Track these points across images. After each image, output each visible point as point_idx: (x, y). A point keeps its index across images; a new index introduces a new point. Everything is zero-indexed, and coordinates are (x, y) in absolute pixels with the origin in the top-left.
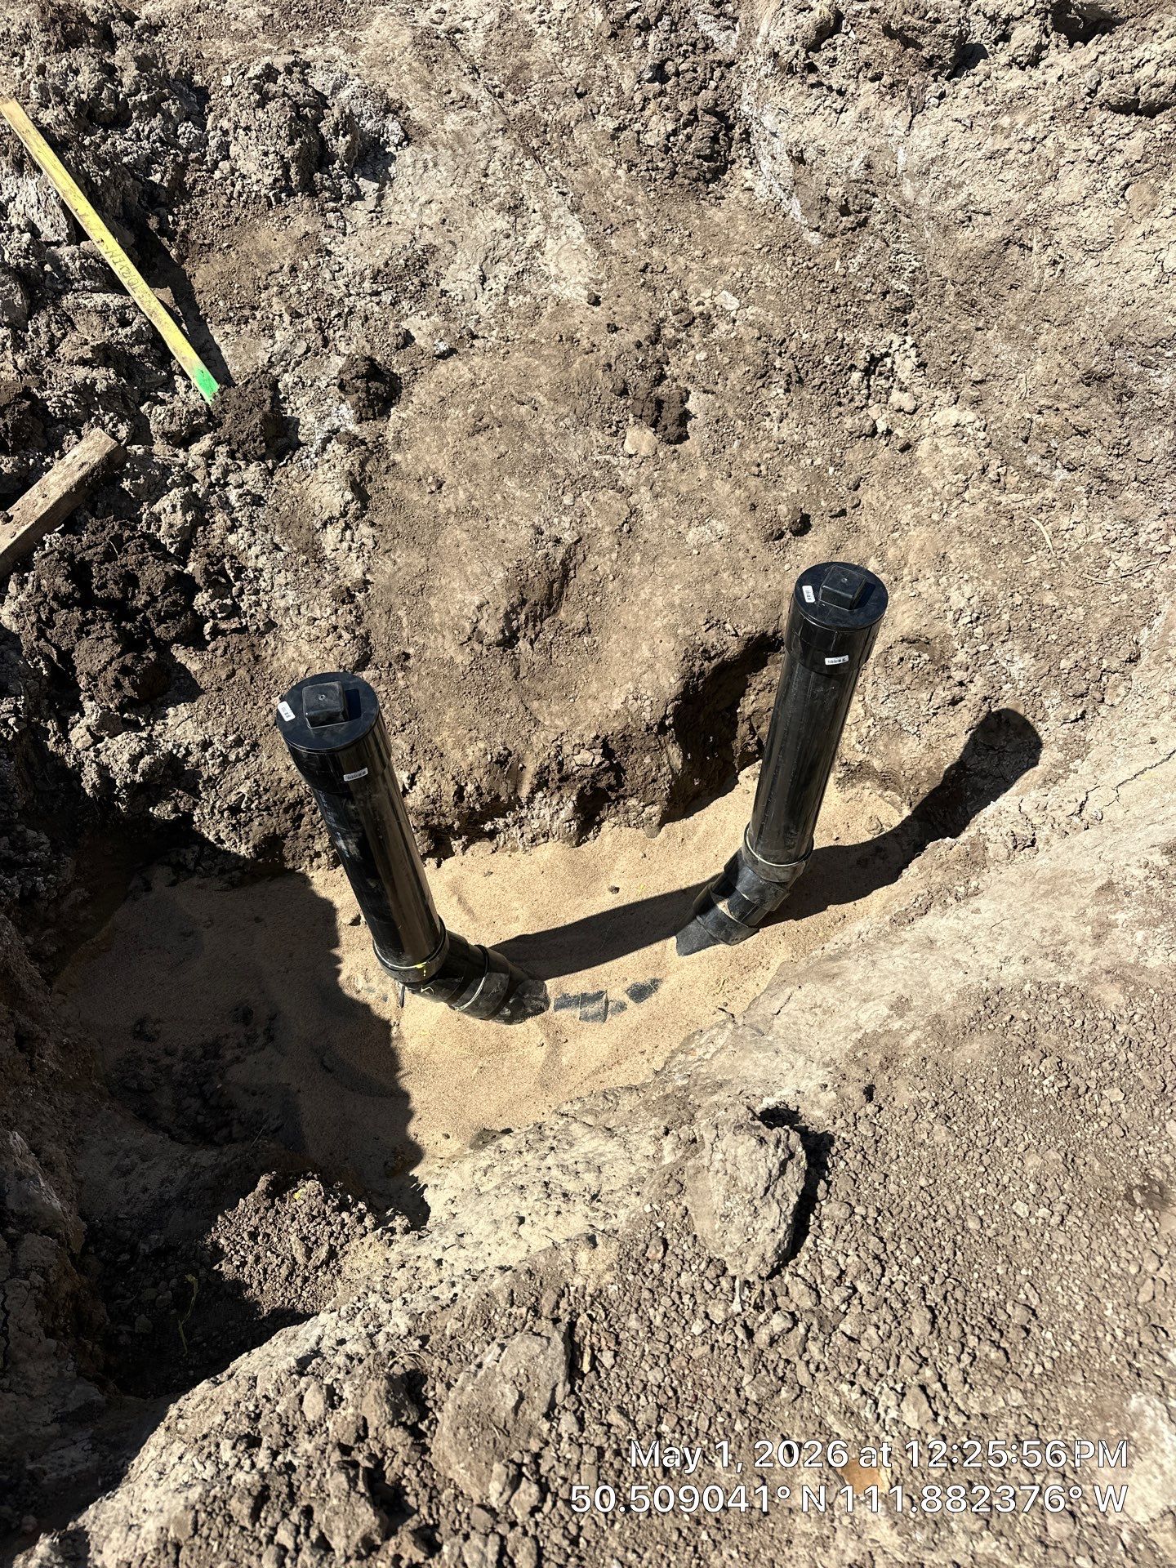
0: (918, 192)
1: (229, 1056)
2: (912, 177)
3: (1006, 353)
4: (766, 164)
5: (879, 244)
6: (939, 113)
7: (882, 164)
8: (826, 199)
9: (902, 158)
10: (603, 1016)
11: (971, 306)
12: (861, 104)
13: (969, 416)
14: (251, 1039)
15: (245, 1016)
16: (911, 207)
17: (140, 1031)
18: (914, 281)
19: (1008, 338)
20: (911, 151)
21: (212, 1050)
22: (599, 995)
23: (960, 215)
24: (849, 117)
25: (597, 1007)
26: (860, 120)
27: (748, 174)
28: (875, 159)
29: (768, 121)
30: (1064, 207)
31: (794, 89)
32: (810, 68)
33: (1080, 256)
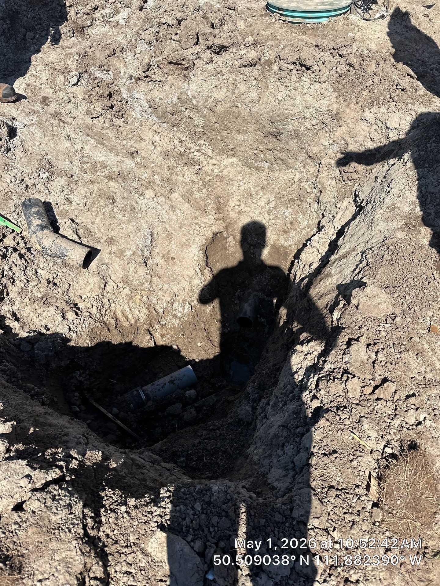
2: (195, 98)
3: (239, 137)
6: (196, 79)
7: (184, 97)
8: (166, 112)
9: (190, 94)
12: (170, 83)
13: (235, 159)
18: (202, 127)
24: (167, 87)
26: (171, 86)
28: (180, 96)
29: (137, 96)
30: (243, 94)
31: (143, 84)
32: (147, 77)
33: (253, 105)
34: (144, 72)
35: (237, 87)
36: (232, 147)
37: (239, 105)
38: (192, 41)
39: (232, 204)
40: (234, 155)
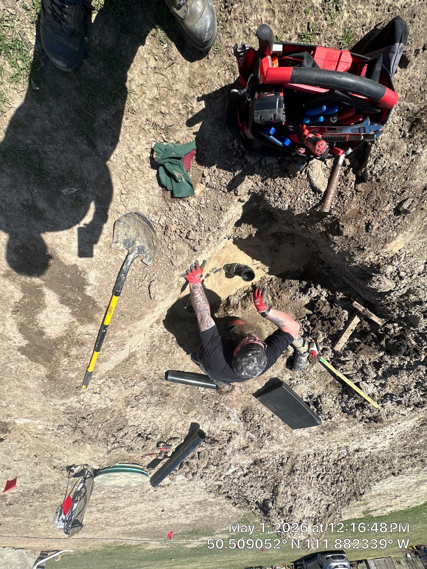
0: (205, 418)
1: (276, 244)
4: (235, 415)
5: (210, 407)
7: (213, 421)
9: (209, 422)
10: (213, 269)
11: (191, 401)
12: (219, 430)
14: (274, 247)
15: (276, 251)
16: (205, 415)
17: (293, 244)
18: (203, 402)
19: (184, 397)
20: (208, 424)
21: (280, 244)
22: (214, 273)
23: (197, 416)
24: (221, 427)
25: (214, 270)
29: (236, 423)
30: (180, 421)
31: (233, 430)
33: (175, 414)
34: (231, 437)
35: (183, 425)
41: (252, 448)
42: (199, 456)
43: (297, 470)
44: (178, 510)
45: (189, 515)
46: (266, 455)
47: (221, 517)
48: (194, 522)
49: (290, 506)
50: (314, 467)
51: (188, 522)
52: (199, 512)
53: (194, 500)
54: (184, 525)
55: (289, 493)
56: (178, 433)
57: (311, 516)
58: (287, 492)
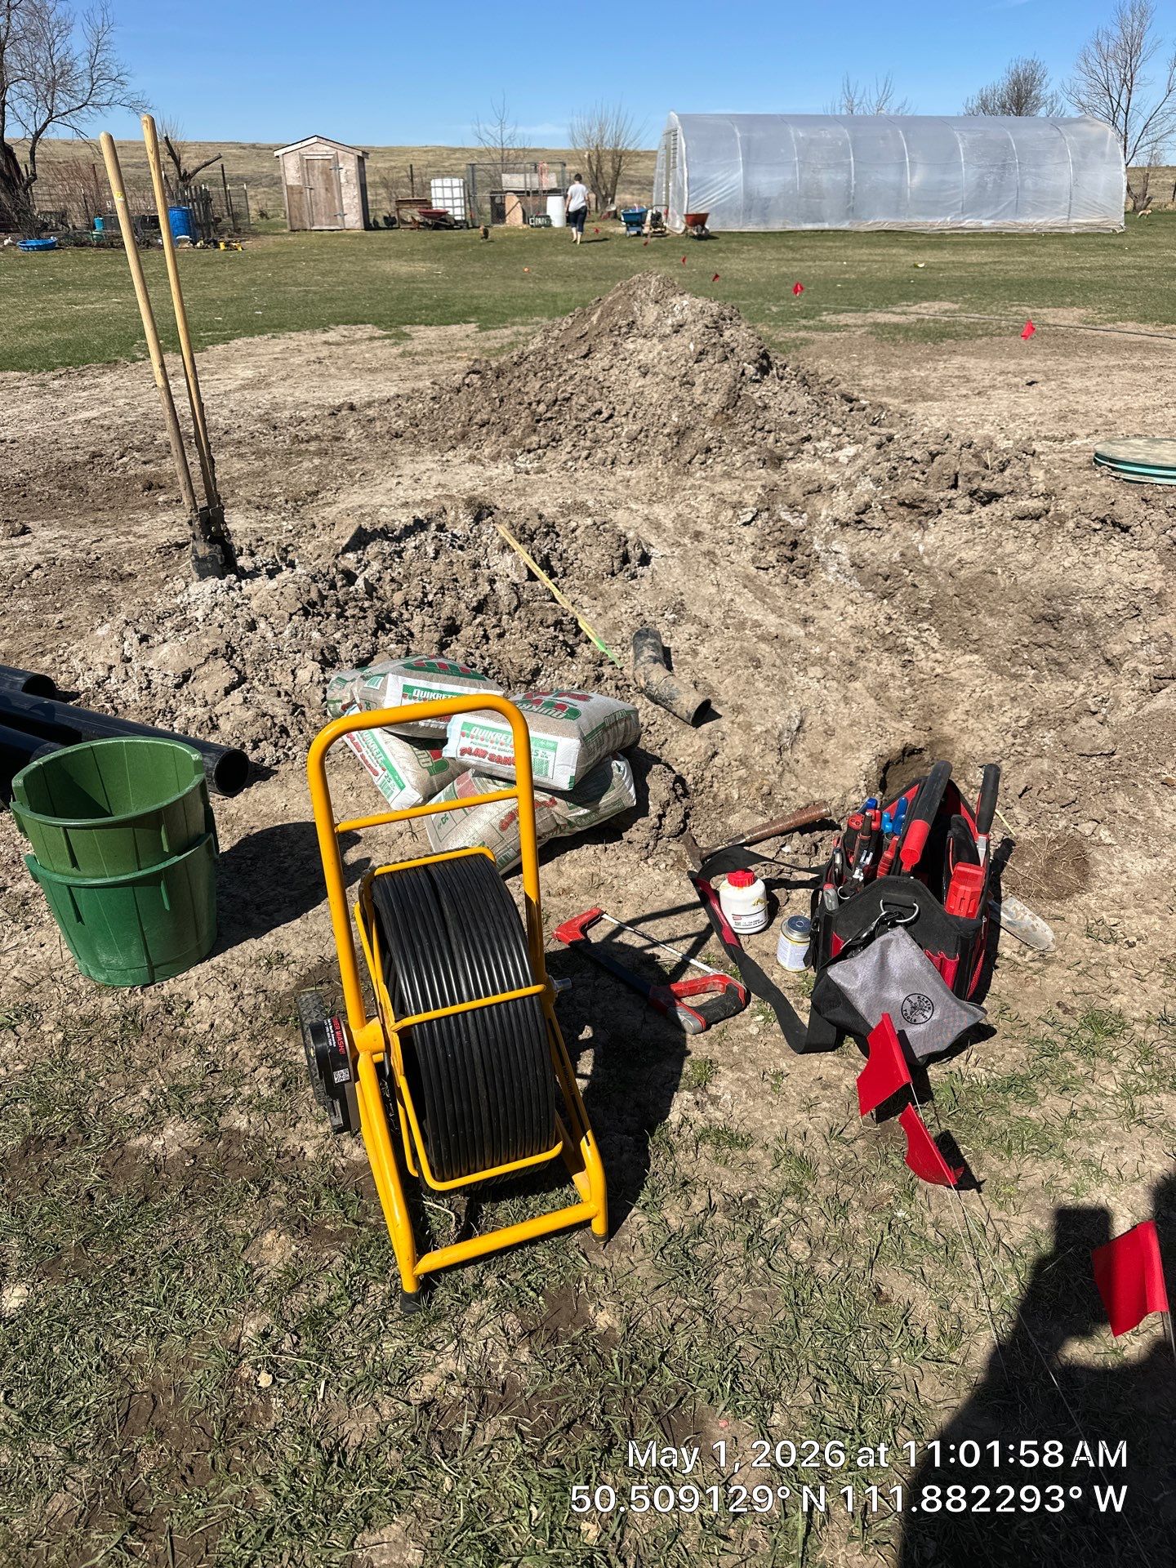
0: (932, 561)
2: (928, 555)
3: (991, 622)
4: (832, 569)
5: (911, 589)
6: (937, 529)
7: (910, 553)
8: (877, 574)
9: (921, 548)
11: (970, 605)
12: (894, 531)
13: (976, 657)
19: (991, 615)
20: (925, 545)
23: (958, 566)
24: (887, 538)
26: (894, 537)
27: (823, 575)
28: (906, 551)
29: (836, 548)
30: (1008, 555)
31: (850, 533)
32: (859, 522)
33: (1022, 571)
34: (857, 514)
35: (1000, 545)
36: (975, 637)
37: (999, 571)
38: (945, 483)
39: (952, 716)
40: (976, 651)
41: (795, 491)
42: (956, 480)
43: (669, 435)
44: (993, 387)
45: (957, 373)
46: (749, 475)
47: (857, 363)
48: (937, 357)
49: (701, 364)
50: (619, 436)
51: (957, 360)
52: (927, 377)
53: (947, 405)
54: (972, 354)
55: (698, 390)
56: (1016, 529)
57: (641, 341)
58: (705, 392)
